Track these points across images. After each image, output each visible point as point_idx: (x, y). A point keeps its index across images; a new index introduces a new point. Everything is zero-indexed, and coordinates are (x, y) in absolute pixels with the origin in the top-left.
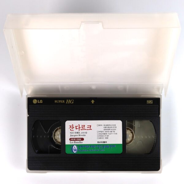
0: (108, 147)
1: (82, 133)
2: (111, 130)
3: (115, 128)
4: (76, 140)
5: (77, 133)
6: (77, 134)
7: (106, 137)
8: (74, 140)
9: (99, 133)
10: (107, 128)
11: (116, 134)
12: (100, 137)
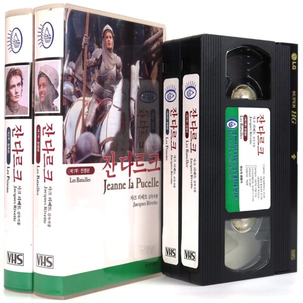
0: (235, 186)
1: (254, 138)
2: (257, 189)
3: (260, 197)
4: (244, 128)
5: (254, 130)
6: (252, 129)
7: (249, 182)
8: (244, 123)
9: (254, 168)
10: (260, 183)
11: (253, 200)
12: (248, 170)
